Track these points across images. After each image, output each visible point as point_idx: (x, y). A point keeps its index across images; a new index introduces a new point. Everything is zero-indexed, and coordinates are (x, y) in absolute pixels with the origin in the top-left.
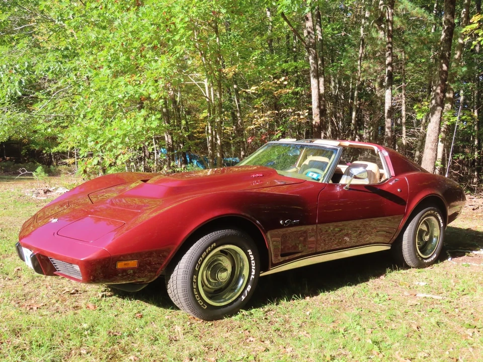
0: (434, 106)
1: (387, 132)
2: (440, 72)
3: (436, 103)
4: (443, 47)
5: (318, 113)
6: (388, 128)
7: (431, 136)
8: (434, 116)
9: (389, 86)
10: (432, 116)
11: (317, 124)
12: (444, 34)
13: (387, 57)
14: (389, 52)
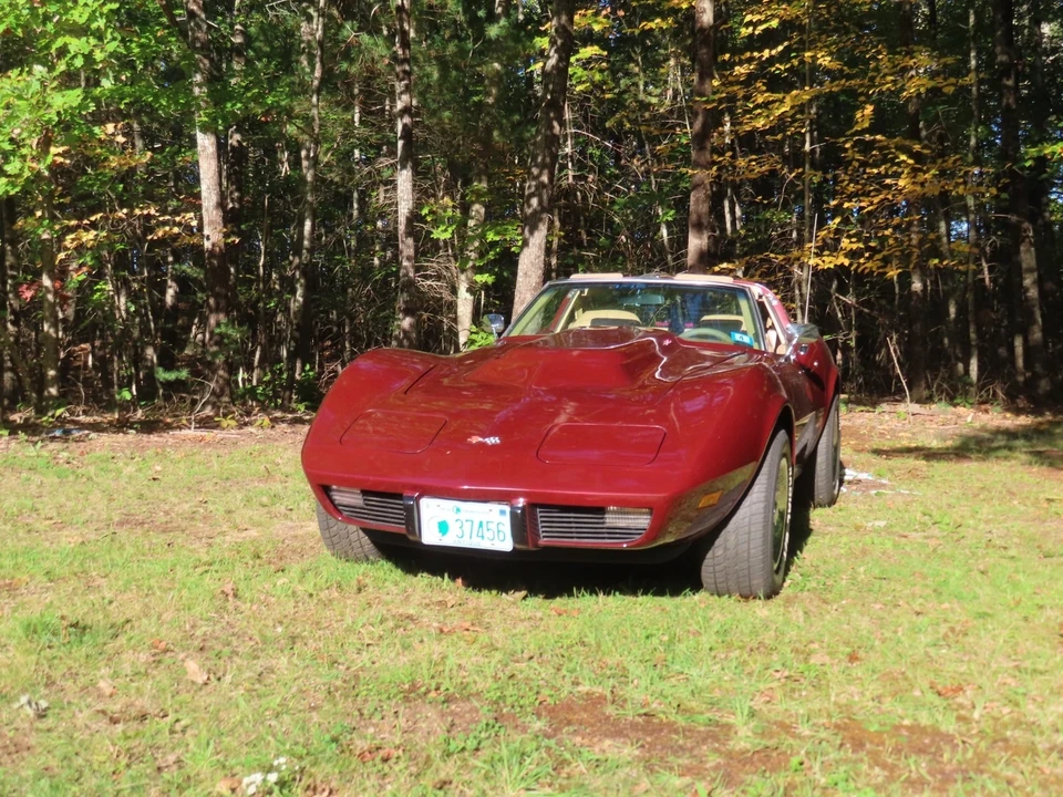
0: (535, 210)
1: (406, 268)
2: (546, 137)
3: (540, 203)
4: (553, 83)
5: (220, 220)
6: (408, 259)
7: (530, 277)
8: (536, 234)
9: (407, 161)
10: (531, 233)
11: (217, 249)
12: (556, 56)
13: (402, 93)
14: (406, 82)
